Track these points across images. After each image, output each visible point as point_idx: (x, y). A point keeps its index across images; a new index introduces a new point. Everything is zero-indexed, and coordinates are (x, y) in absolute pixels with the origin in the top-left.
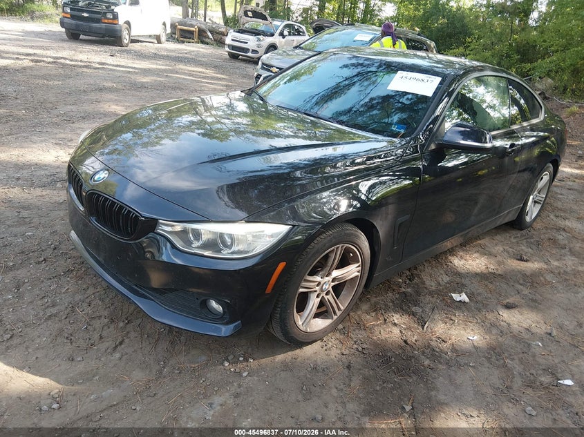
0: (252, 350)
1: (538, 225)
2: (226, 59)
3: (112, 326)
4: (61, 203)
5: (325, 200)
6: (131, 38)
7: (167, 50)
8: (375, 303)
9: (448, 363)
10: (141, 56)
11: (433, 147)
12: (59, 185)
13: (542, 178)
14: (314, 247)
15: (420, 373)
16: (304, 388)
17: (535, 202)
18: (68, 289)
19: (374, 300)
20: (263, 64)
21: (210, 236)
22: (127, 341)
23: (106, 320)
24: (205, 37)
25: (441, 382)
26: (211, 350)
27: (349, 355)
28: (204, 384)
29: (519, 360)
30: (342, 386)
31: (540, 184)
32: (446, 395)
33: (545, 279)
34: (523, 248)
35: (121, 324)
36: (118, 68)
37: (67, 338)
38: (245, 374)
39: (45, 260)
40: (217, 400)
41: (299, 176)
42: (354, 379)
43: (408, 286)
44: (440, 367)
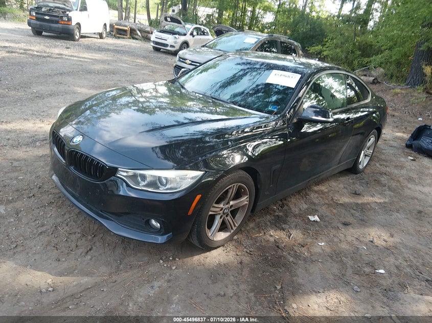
0: (178, 253)
1: (368, 171)
2: (151, 51)
3: (84, 239)
4: (41, 157)
5: (225, 156)
6: (81, 35)
7: (107, 44)
8: (258, 222)
9: (305, 260)
10: (88, 48)
11: (295, 120)
12: (38, 144)
13: (370, 139)
14: (219, 185)
15: (286, 266)
16: (212, 276)
17: (366, 155)
18: (51, 215)
19: (257, 220)
20: (180, 58)
21: (152, 179)
22: (94, 248)
23: (79, 235)
24: (135, 34)
25: (300, 271)
26: (151, 254)
27: (241, 255)
28: (147, 274)
29: (351, 258)
30: (237, 275)
31: (369, 144)
32: (303, 279)
33: (371, 206)
34: (357, 186)
35: (90, 237)
36: (72, 58)
37: (54, 247)
38: (174, 268)
39: (33, 195)
40: (156, 284)
41: (208, 140)
42: (244, 270)
43: (280, 211)
44: (300, 262)
